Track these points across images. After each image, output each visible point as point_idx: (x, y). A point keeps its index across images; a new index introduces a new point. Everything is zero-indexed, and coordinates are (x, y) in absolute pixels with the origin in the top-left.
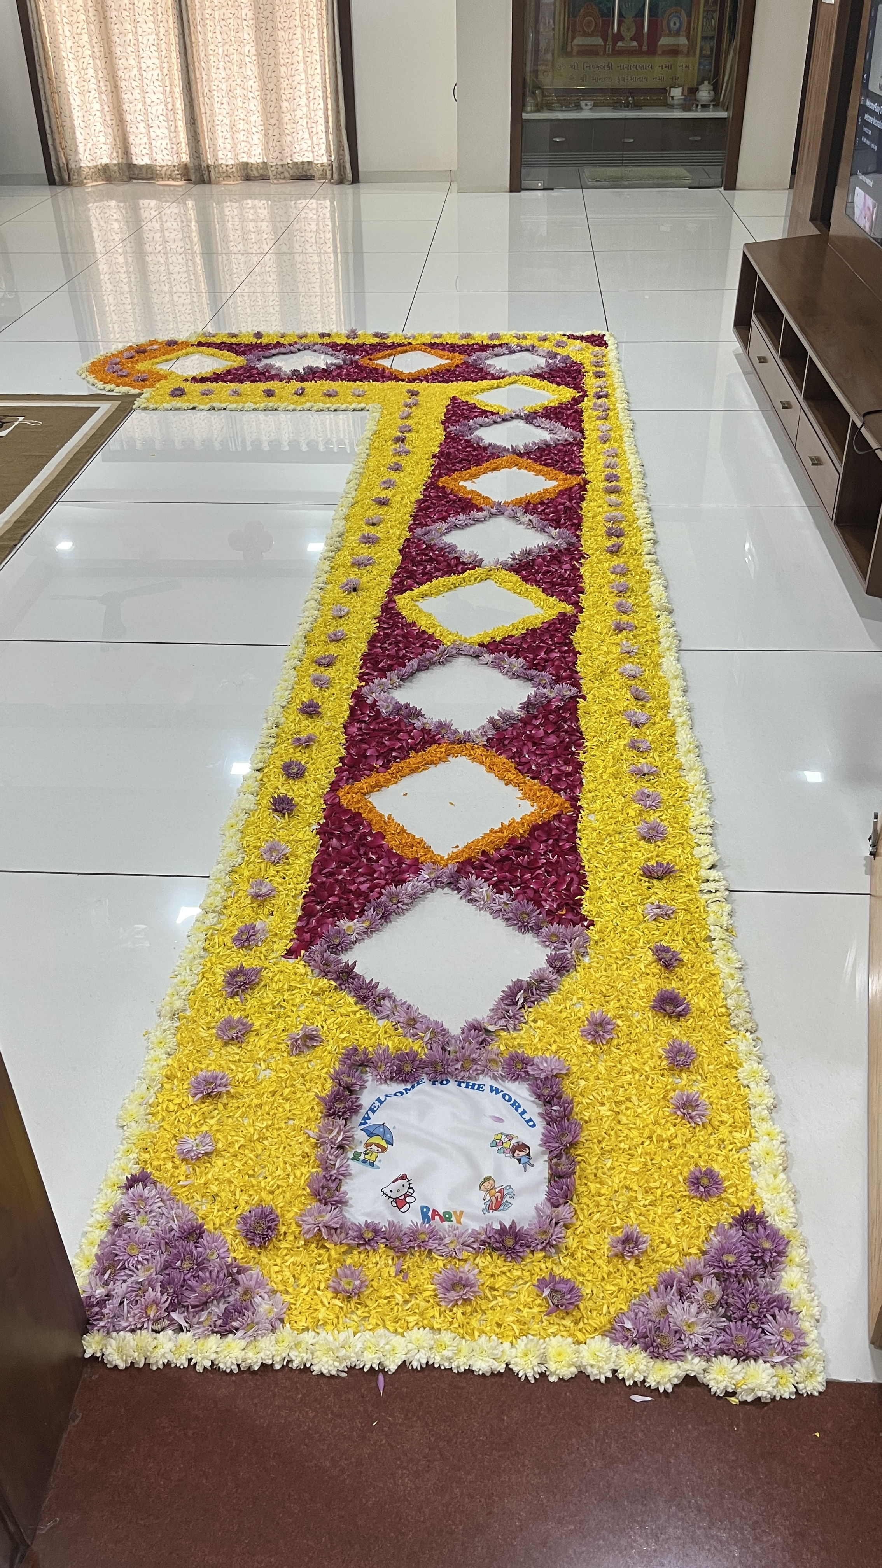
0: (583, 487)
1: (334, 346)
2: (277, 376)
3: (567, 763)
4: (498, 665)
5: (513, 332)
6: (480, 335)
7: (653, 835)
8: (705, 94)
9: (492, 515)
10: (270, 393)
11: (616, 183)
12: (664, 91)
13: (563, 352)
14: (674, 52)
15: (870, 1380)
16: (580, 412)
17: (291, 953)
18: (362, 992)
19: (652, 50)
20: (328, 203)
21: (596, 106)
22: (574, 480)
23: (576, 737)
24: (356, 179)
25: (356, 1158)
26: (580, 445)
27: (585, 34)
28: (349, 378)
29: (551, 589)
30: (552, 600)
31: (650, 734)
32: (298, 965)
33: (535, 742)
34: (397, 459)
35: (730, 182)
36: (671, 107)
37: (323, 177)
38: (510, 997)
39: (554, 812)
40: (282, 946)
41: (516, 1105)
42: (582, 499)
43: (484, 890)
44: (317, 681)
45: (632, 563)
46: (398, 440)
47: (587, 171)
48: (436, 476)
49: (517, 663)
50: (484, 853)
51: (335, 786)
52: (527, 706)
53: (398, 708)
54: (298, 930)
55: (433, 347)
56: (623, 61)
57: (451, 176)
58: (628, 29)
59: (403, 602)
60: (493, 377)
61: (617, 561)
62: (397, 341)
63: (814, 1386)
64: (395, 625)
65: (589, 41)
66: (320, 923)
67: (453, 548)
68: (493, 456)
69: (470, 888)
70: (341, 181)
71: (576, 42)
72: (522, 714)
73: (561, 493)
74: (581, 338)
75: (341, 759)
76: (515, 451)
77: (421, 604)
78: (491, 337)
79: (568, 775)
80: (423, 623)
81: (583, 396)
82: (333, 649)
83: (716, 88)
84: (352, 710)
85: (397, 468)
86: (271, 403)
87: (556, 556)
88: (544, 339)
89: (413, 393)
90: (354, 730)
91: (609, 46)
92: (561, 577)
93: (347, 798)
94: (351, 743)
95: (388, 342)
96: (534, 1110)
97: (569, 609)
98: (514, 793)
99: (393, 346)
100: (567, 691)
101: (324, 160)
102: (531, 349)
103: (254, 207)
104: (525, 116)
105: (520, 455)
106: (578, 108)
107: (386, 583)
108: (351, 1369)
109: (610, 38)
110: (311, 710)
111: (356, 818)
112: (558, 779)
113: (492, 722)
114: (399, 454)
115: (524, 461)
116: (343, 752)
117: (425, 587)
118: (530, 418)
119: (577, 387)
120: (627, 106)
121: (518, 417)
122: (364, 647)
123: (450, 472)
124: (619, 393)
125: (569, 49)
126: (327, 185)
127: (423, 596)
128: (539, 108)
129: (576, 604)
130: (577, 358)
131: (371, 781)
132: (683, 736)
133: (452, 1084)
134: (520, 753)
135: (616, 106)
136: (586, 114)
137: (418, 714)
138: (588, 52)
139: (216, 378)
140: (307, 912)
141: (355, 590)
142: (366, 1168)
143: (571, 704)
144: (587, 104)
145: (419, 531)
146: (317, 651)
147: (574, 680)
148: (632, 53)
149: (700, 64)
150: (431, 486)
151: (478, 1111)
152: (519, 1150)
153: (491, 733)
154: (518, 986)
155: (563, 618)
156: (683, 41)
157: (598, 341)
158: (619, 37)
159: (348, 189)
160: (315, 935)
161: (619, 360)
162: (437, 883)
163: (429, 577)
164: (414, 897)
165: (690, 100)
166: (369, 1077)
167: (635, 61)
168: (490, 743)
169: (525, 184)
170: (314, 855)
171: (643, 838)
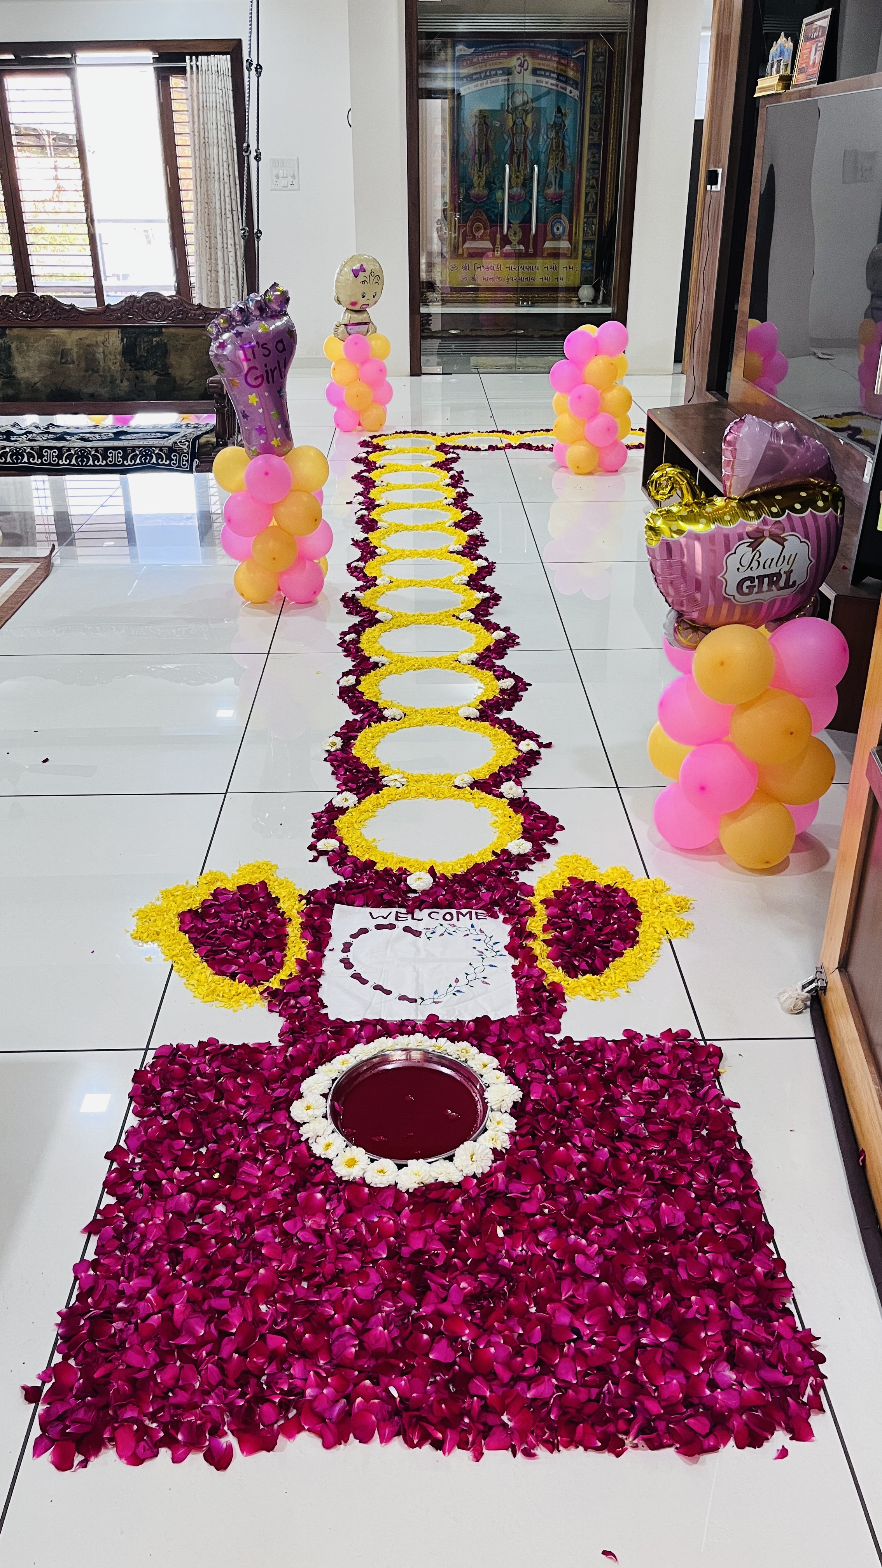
8: (584, 294)
11: (511, 370)
14: (556, 254)
19: (538, 253)
27: (475, 239)
56: (511, 262)
58: (515, 234)
65: (478, 244)
71: (467, 245)
91: (498, 249)
104: (423, 310)
109: (498, 242)
125: (460, 252)
138: (478, 254)
148: (518, 255)
149: (582, 265)
156: (564, 244)
158: (507, 241)
167: (522, 262)
169: (424, 369)
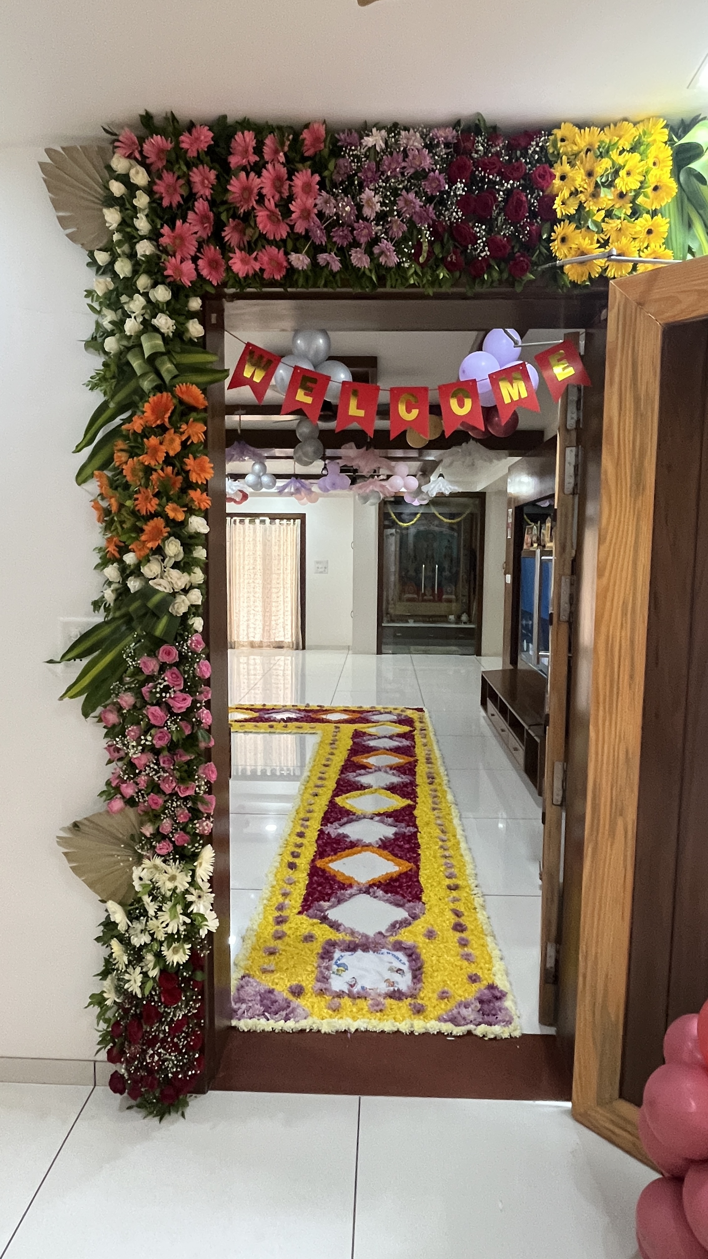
0: (416, 761)
1: (299, 710)
2: (274, 721)
3: (414, 853)
4: (382, 822)
5: (381, 706)
6: (366, 707)
7: (450, 877)
8: (464, 617)
9: (376, 771)
10: (271, 727)
11: (426, 652)
12: (446, 616)
13: (404, 714)
14: (449, 601)
15: (539, 1033)
16: (414, 736)
17: (300, 913)
18: (331, 924)
19: (440, 600)
20: (290, 658)
21: (415, 622)
22: (412, 759)
23: (418, 846)
24: (304, 648)
25: (333, 973)
26: (414, 747)
27: (409, 593)
28: (307, 721)
29: (404, 796)
30: (404, 800)
31: (449, 844)
32: (304, 917)
33: (401, 847)
34: (332, 751)
35: (478, 653)
36: (450, 623)
37: (288, 647)
38: (393, 926)
39: (409, 869)
40: (296, 911)
41: (398, 958)
42: (416, 766)
43: (380, 893)
44: (302, 825)
45: (439, 788)
46: (331, 744)
47: (412, 648)
48: (349, 756)
49: (390, 820)
50: (380, 882)
51: (313, 861)
52: (396, 834)
53: (339, 835)
54: (302, 906)
55: (345, 711)
56: (428, 604)
57: (348, 648)
58: (428, 592)
59: (338, 800)
60: (373, 722)
61: (432, 787)
62: (328, 708)
63: (517, 1034)
64: (335, 808)
65: (410, 596)
66: (312, 902)
67: (359, 782)
68: (375, 750)
69: (374, 893)
70: (297, 649)
71: (405, 596)
72: (393, 837)
73: (406, 763)
74: (413, 709)
75: (316, 852)
76: (385, 749)
77: (347, 801)
78: (372, 708)
79: (415, 857)
80: (348, 807)
81: (414, 731)
82: (308, 815)
83: (469, 615)
84: (319, 835)
85: (332, 754)
86: (272, 730)
87: (405, 785)
88: (395, 709)
89: (337, 727)
90: (320, 842)
91: (420, 598)
92: (408, 792)
93: (319, 863)
94: (319, 846)
95: (324, 709)
96: (405, 959)
97: (412, 803)
98: (391, 864)
99: (326, 710)
100: (412, 829)
101: (290, 640)
102: (390, 713)
103: (254, 659)
104: (383, 625)
105: (387, 750)
106: (407, 622)
107: (330, 794)
108: (337, 1032)
109: (420, 595)
110: (301, 835)
111: (323, 871)
112: (410, 859)
113: (380, 839)
114: (333, 749)
115: (389, 752)
116: (316, 849)
117: (348, 795)
118: (391, 737)
119: (412, 726)
120: (429, 622)
121: (385, 737)
122: (322, 815)
123: (355, 755)
124: (430, 728)
125: (402, 599)
126: (291, 651)
127: (347, 798)
128: (388, 622)
129: (415, 801)
130: (411, 716)
131: (330, 858)
132: (463, 845)
133: (371, 952)
134: (393, 850)
135: (424, 622)
136: (411, 624)
137: (348, 837)
138: (410, 600)
139: (246, 720)
140: (305, 900)
141: (317, 795)
142: (338, 976)
143: (414, 835)
144: (411, 621)
145: (343, 776)
146: (302, 815)
147: (415, 826)
148: (430, 601)
149: (461, 606)
150: (348, 760)
151: (381, 960)
152: (399, 971)
153: (380, 843)
154: (396, 922)
155: (409, 806)
156: (453, 597)
157: (421, 710)
158: (424, 594)
159: (300, 652)
160: (310, 907)
161: (430, 717)
162: (360, 891)
163: (348, 791)
164: (352, 896)
165: (458, 620)
166: (337, 950)
167: (433, 604)
168: (379, 847)
169: (384, 651)
170: (307, 882)
171: (447, 877)
